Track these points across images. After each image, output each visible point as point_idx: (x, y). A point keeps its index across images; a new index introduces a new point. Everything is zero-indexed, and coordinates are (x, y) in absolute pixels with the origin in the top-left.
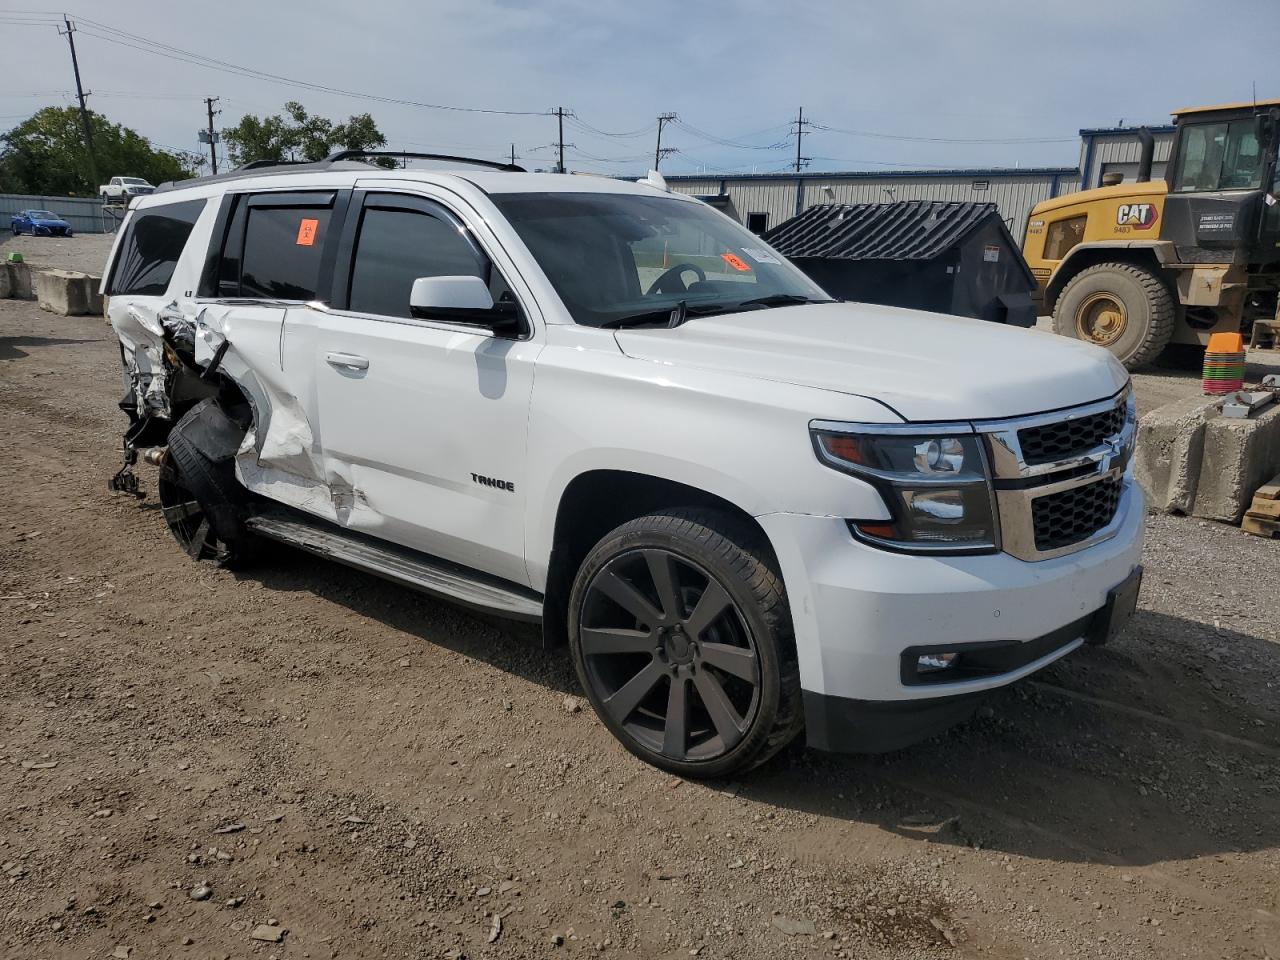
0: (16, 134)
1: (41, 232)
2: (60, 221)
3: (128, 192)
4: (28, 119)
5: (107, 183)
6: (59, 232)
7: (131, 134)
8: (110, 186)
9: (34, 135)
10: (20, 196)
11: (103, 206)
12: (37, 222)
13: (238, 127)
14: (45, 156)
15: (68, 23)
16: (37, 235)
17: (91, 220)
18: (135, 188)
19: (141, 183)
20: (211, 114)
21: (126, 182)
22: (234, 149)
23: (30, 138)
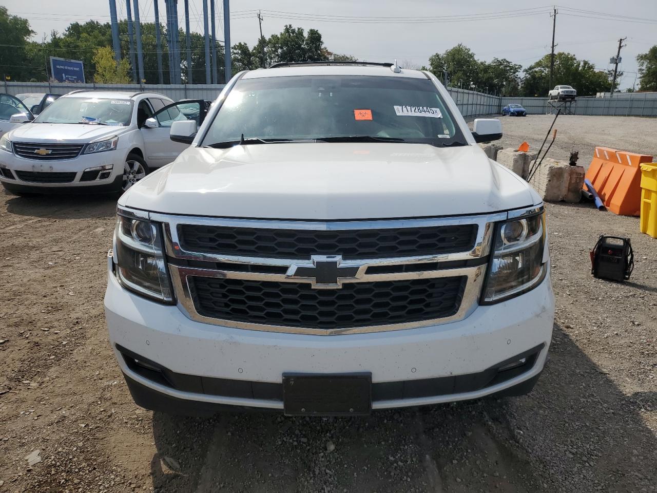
0: (531, 68)
1: (513, 114)
2: (523, 109)
3: (561, 93)
4: (538, 61)
5: (553, 89)
6: (520, 114)
7: (586, 63)
8: (554, 91)
9: (539, 68)
10: (513, 98)
11: (548, 101)
12: (512, 110)
13: (647, 53)
14: (541, 78)
15: (555, 10)
16: (511, 116)
17: (542, 108)
18: (564, 91)
19: (568, 88)
20: (620, 47)
21: (561, 88)
22: (642, 65)
23: (537, 69)
